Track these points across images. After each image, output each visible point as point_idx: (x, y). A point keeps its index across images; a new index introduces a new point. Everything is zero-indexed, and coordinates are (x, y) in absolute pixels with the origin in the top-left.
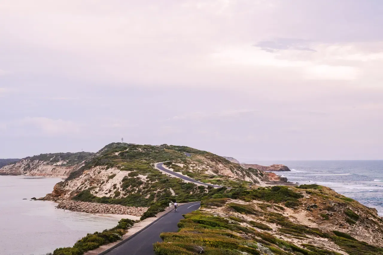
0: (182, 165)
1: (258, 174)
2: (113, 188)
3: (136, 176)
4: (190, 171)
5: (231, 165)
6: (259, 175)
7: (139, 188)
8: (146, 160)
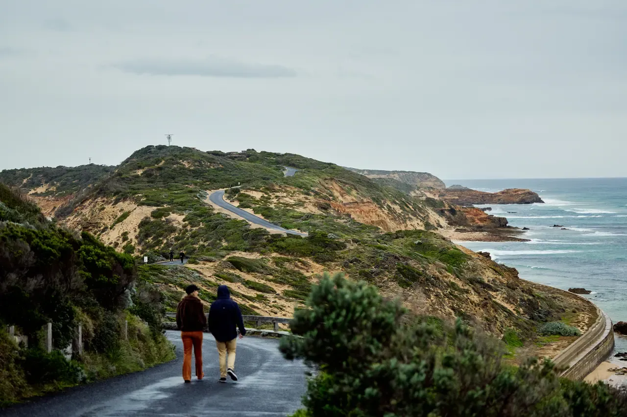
0: (257, 195)
2: (121, 239)
3: (165, 216)
4: (272, 206)
7: (167, 239)
8: (196, 184)
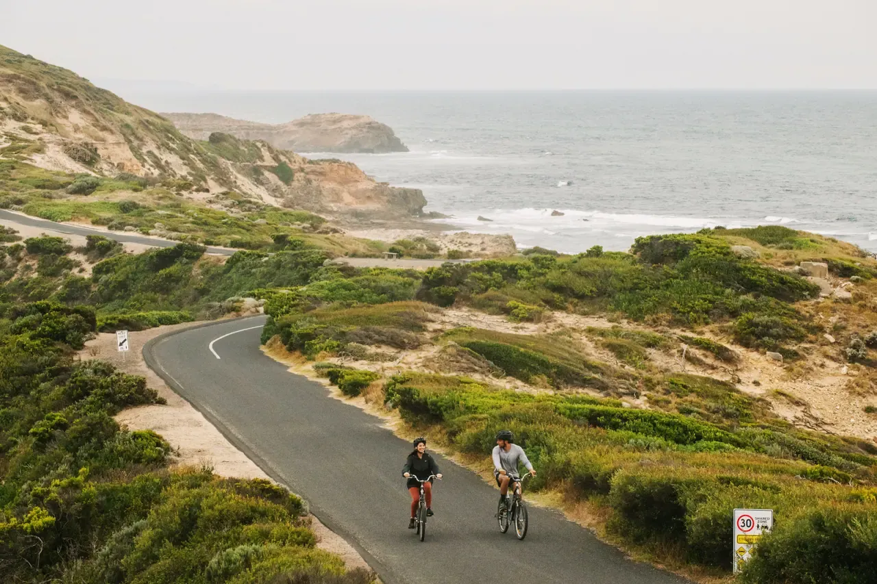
1: (266, 167)
5: (122, 116)
6: (267, 174)
